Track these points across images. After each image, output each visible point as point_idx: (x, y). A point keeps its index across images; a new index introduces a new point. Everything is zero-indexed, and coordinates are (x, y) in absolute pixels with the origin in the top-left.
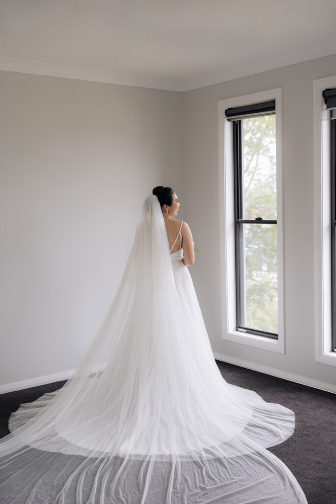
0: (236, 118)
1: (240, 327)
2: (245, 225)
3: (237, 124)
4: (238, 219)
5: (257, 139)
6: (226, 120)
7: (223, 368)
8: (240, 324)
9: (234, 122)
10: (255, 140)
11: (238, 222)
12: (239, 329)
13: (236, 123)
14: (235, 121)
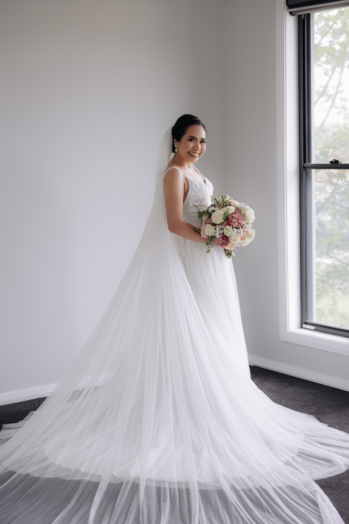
0: (302, 10)
1: (306, 323)
2: (313, 171)
3: (304, 20)
4: (305, 162)
5: (341, 45)
6: (288, 14)
7: (280, 382)
8: (307, 319)
9: (299, 17)
10: (337, 47)
11: (304, 168)
12: (304, 326)
13: (303, 18)
14: (301, 15)
